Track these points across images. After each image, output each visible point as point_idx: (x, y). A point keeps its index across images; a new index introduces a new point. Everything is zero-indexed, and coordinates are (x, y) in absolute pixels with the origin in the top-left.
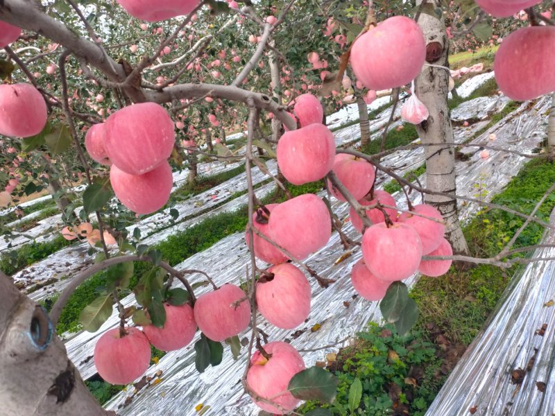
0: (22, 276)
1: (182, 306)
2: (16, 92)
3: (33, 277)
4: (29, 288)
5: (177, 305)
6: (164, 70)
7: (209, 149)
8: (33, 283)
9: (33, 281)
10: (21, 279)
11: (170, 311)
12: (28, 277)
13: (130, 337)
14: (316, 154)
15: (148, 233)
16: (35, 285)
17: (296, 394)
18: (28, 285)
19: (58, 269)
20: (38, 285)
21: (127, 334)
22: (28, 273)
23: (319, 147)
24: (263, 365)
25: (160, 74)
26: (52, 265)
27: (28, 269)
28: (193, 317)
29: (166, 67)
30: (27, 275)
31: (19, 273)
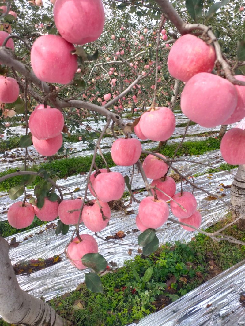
0: (16, 151)
1: (54, 202)
2: (6, 83)
3: (21, 154)
4: (17, 158)
5: (51, 201)
6: (116, 65)
7: (132, 112)
8: (20, 157)
9: (20, 155)
10: (15, 153)
11: (47, 203)
12: (18, 153)
13: (25, 208)
14: (127, 154)
15: (83, 149)
16: (20, 158)
17: (83, 262)
18: (17, 157)
19: (34, 153)
20: (22, 158)
21: (26, 206)
22: (19, 150)
23: (130, 151)
24: (77, 243)
25: (113, 67)
26: (32, 150)
27: (20, 149)
28: (58, 209)
29: (117, 63)
30: (18, 152)
31: (15, 150)
